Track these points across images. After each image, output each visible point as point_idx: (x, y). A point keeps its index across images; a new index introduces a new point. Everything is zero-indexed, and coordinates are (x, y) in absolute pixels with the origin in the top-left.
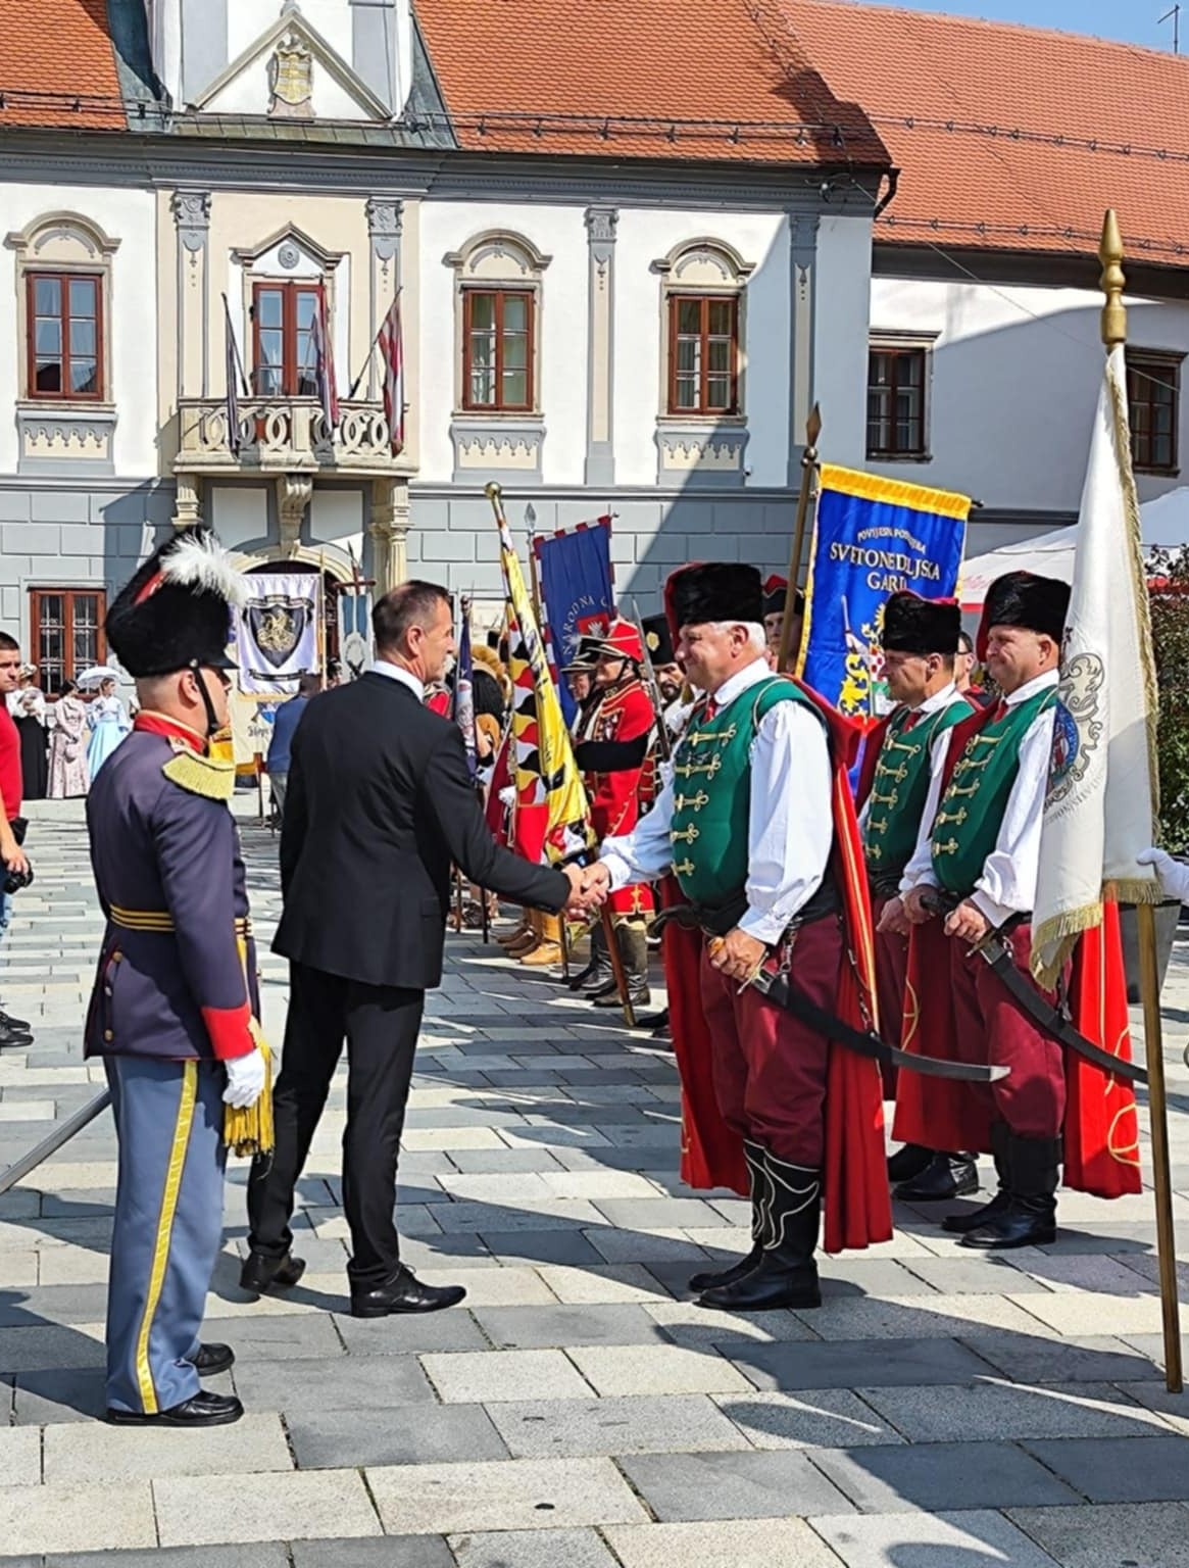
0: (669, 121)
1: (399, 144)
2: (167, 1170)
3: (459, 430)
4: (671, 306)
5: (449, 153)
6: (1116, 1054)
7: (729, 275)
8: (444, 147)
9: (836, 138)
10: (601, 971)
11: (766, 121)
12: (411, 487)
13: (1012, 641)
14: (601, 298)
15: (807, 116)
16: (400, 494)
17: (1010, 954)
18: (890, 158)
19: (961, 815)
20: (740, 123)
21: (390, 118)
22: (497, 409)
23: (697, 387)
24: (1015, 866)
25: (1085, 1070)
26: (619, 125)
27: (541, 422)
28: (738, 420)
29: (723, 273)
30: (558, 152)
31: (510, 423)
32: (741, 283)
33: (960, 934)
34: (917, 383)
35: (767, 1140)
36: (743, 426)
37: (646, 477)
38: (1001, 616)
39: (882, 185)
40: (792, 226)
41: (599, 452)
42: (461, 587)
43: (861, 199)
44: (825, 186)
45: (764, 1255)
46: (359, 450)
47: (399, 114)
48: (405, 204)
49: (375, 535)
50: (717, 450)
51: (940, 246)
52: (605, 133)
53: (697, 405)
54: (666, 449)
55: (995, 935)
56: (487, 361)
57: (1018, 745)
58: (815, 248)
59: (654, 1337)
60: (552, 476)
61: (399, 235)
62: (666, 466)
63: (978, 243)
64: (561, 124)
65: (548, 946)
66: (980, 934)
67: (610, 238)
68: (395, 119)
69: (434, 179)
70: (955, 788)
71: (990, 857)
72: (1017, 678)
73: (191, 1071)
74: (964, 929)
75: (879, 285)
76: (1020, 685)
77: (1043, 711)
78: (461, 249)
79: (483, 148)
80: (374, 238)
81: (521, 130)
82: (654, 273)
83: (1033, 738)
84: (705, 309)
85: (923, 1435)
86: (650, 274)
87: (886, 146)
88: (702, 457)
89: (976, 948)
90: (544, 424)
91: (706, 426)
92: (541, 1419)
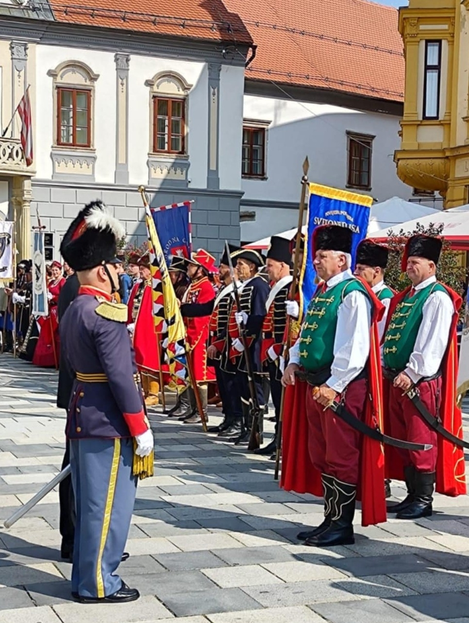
0: (153, 15)
1: (27, 16)
2: (108, 487)
3: (56, 154)
4: (154, 102)
5: (50, 23)
6: (457, 436)
7: (181, 90)
8: (48, 19)
9: (229, 29)
10: (182, 408)
11: (197, 19)
12: (32, 181)
13: (418, 263)
14: (122, 96)
15: (215, 18)
16: (27, 184)
17: (418, 395)
18: (252, 40)
19: (398, 336)
20: (186, 19)
21: (22, 4)
22: (73, 146)
23: (166, 140)
24: (424, 357)
25: (445, 443)
26: (130, 15)
27: (94, 153)
28: (185, 157)
29: (178, 88)
30: (102, 26)
31: (80, 152)
32: (186, 94)
33: (400, 386)
34: (261, 144)
35: (335, 473)
36: (187, 160)
37: (144, 181)
38: (414, 252)
39: (249, 52)
40: (209, 69)
41: (121, 169)
42: (56, 230)
43: (240, 58)
44: (224, 51)
45: (331, 522)
46: (7, 162)
47: (26, 2)
48: (29, 45)
49: (14, 203)
50: (175, 170)
51: (275, 82)
52: (124, 19)
53: (166, 149)
54: (152, 169)
55: (414, 386)
56: (68, 123)
57: (422, 308)
58: (219, 80)
59: (293, 558)
60: (100, 179)
61: (26, 60)
62: (152, 177)
63: (289, 82)
64: (103, 13)
65: (151, 397)
66: (408, 386)
67: (126, 68)
68: (24, 4)
69: (43, 34)
70: (394, 325)
71: (412, 354)
72: (420, 279)
73: (117, 443)
74: (402, 384)
75: (247, 98)
76: (421, 282)
77: (432, 293)
78: (56, 68)
79: (67, 22)
80: (14, 60)
81: (85, 14)
82: (147, 86)
83: (428, 305)
84: (170, 104)
85: (425, 592)
86: (145, 87)
87: (251, 35)
88: (169, 173)
89: (406, 392)
90: (96, 154)
91: (169, 159)
92: (267, 592)
